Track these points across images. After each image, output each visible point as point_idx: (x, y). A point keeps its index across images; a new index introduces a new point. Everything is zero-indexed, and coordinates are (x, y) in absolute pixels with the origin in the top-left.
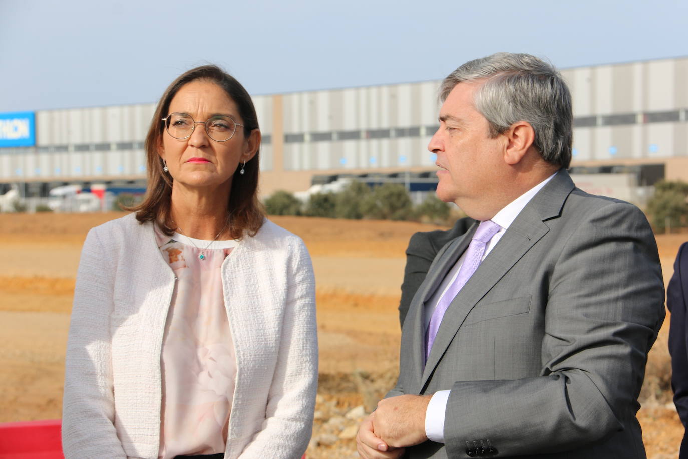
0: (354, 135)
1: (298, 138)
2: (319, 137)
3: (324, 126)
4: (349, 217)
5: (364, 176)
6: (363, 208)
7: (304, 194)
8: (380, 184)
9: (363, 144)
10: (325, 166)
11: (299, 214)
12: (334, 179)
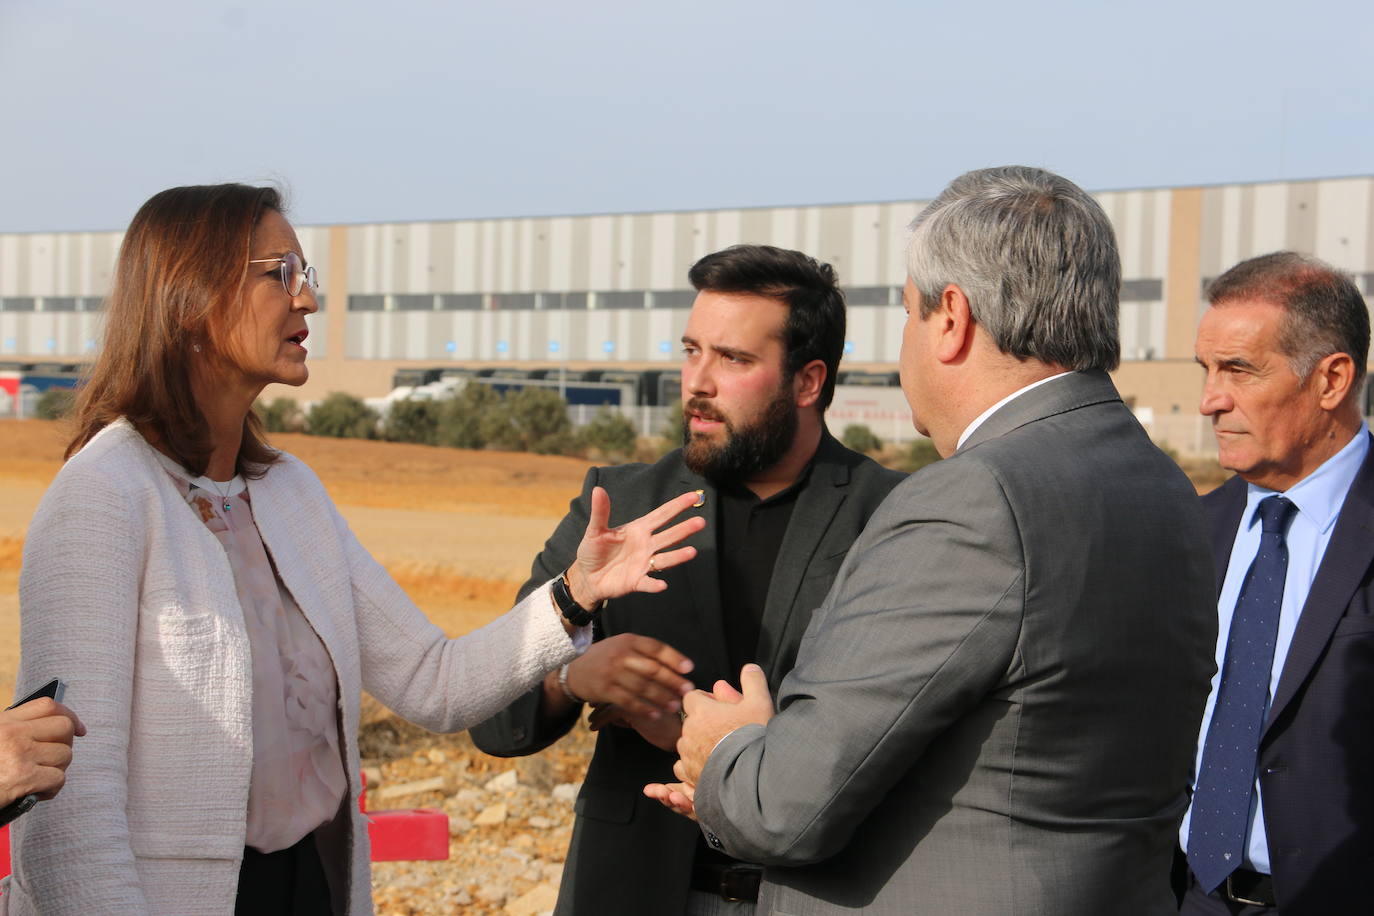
0: (472, 302)
1: (374, 303)
2: (410, 302)
3: (418, 286)
4: (460, 444)
5: (487, 373)
6: (487, 429)
7: (382, 401)
8: (518, 388)
9: (487, 317)
10: (419, 354)
11: (372, 436)
12: (434, 376)
